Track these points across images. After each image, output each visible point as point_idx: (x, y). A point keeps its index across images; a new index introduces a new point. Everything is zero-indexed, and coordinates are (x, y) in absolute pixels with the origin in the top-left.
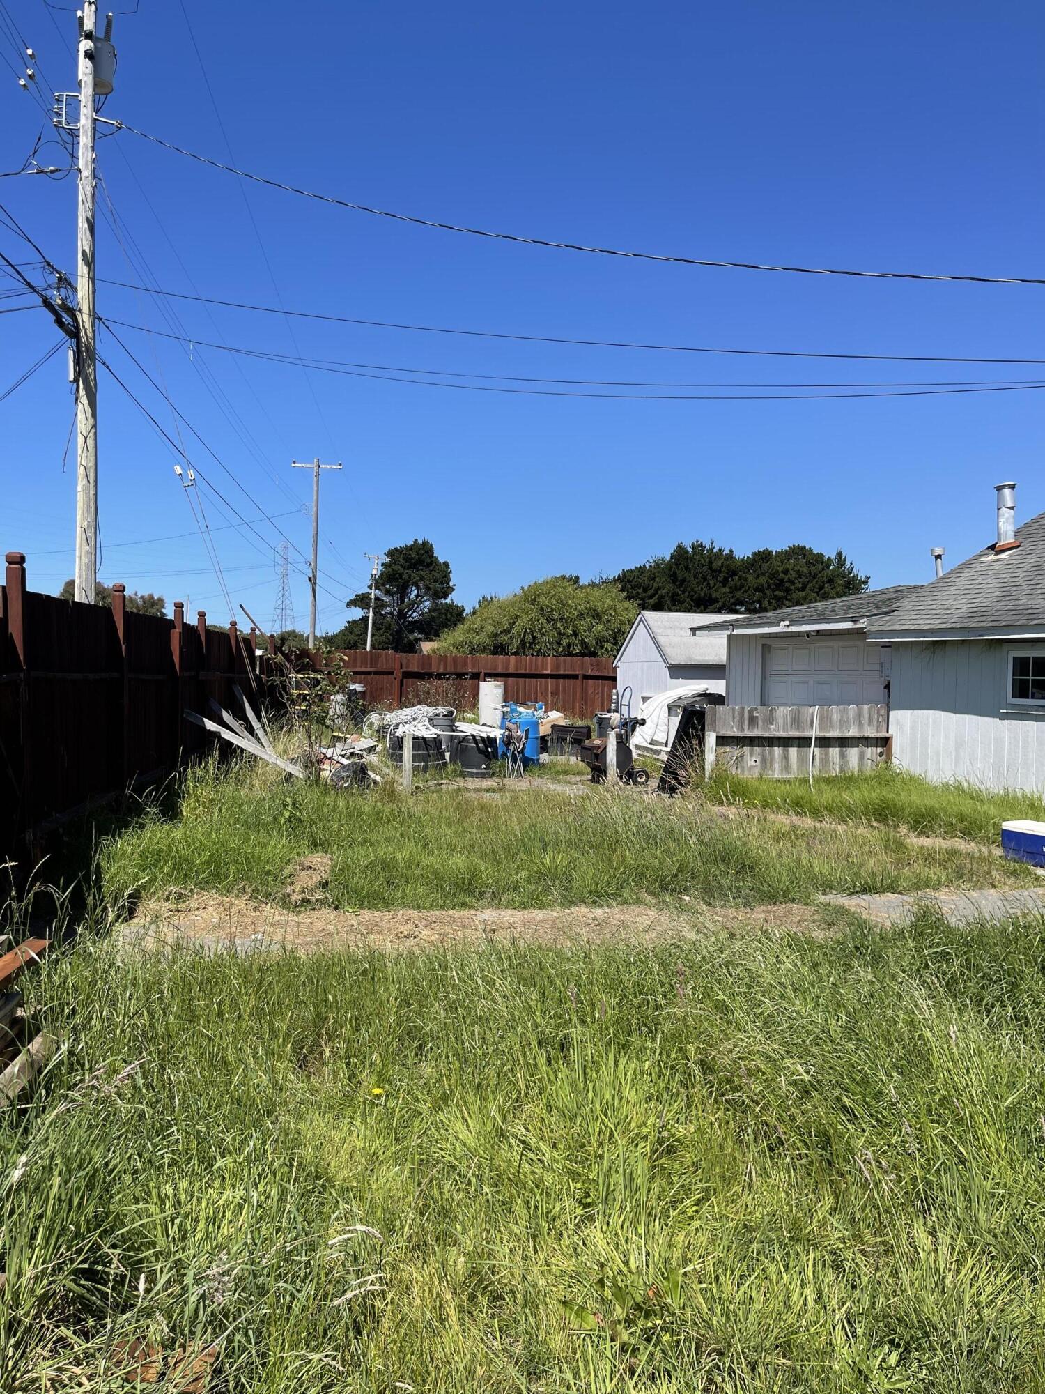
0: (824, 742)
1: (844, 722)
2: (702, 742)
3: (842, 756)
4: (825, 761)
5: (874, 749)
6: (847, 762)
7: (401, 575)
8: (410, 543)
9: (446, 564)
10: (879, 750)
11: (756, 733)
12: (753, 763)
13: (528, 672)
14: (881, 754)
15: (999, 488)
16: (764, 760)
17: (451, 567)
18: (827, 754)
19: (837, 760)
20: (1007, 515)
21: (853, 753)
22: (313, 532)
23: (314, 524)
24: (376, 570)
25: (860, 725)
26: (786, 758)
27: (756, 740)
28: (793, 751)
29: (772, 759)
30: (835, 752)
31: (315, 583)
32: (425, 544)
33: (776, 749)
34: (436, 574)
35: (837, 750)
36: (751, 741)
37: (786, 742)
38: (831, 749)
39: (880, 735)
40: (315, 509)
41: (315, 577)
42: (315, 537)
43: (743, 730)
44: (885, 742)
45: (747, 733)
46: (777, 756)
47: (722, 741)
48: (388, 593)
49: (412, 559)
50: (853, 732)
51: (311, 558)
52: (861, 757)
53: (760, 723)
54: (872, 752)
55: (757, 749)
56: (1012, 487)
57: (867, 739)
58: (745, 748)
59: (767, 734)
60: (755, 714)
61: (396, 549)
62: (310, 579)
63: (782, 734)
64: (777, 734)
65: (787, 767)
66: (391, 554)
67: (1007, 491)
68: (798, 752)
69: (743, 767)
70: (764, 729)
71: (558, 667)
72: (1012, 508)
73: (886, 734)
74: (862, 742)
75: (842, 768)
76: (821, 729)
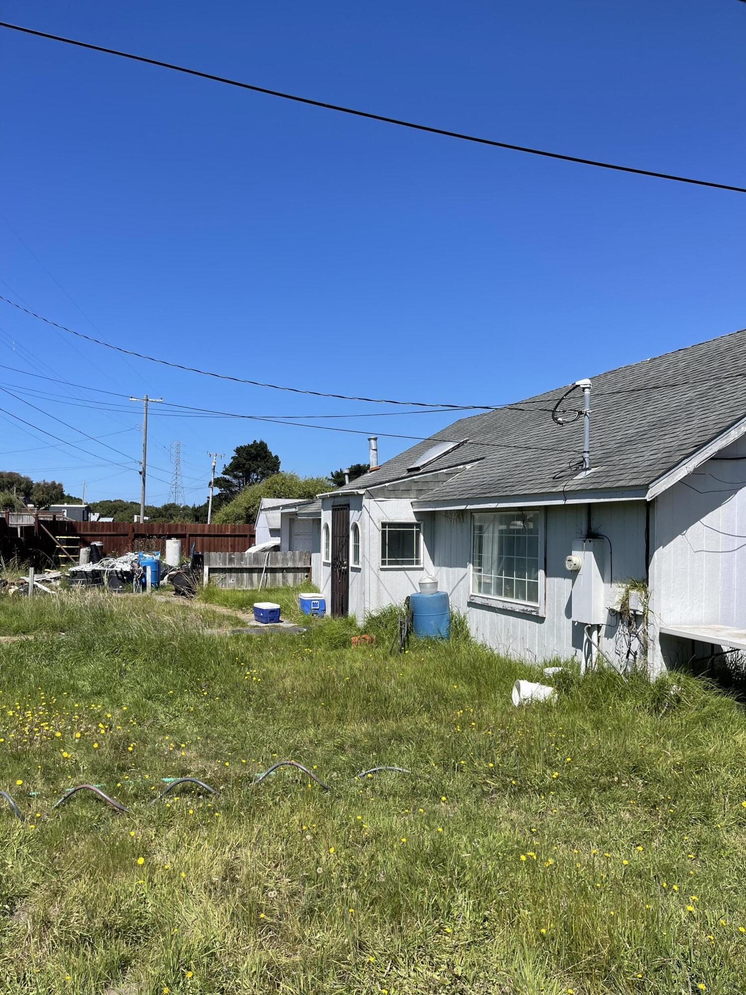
0: (273, 571)
1: (285, 560)
2: (203, 569)
3: (284, 577)
4: (274, 580)
5: (303, 574)
6: (287, 581)
7: (244, 465)
8: (251, 443)
9: (277, 457)
10: (306, 574)
11: (233, 566)
12: (231, 582)
13: (216, 533)
14: (307, 576)
15: (369, 439)
16: (238, 580)
17: (280, 459)
18: (275, 577)
19: (281, 580)
20: (372, 453)
21: (290, 576)
22: (143, 442)
23: (144, 437)
24: (228, 461)
25: (294, 561)
26: (251, 579)
27: (233, 570)
28: (255, 575)
29: (243, 580)
30: (279, 575)
31: (145, 475)
32: (262, 443)
33: (245, 574)
34: (268, 464)
35: (281, 574)
36: (230, 570)
37: (251, 571)
38: (277, 574)
39: (305, 566)
40: (144, 427)
41: (144, 471)
42: (145, 445)
43: (225, 565)
44: (308, 570)
45: (228, 566)
46: (245, 578)
47: (211, 570)
48: (235, 477)
49: (252, 454)
50: (290, 565)
51: (142, 460)
52: (295, 578)
53: (235, 561)
54: (301, 575)
55: (234, 574)
56: (375, 439)
57: (298, 568)
58: (227, 574)
59: (238, 567)
60: (233, 556)
61: (241, 447)
62: (140, 473)
63: (248, 566)
64: (244, 566)
65: (252, 584)
66: (238, 450)
67: (372, 441)
68: (258, 576)
69: (226, 584)
70: (237, 564)
71: (234, 530)
72: (376, 450)
73: (309, 566)
74: (295, 570)
75: (284, 584)
76: (271, 564)
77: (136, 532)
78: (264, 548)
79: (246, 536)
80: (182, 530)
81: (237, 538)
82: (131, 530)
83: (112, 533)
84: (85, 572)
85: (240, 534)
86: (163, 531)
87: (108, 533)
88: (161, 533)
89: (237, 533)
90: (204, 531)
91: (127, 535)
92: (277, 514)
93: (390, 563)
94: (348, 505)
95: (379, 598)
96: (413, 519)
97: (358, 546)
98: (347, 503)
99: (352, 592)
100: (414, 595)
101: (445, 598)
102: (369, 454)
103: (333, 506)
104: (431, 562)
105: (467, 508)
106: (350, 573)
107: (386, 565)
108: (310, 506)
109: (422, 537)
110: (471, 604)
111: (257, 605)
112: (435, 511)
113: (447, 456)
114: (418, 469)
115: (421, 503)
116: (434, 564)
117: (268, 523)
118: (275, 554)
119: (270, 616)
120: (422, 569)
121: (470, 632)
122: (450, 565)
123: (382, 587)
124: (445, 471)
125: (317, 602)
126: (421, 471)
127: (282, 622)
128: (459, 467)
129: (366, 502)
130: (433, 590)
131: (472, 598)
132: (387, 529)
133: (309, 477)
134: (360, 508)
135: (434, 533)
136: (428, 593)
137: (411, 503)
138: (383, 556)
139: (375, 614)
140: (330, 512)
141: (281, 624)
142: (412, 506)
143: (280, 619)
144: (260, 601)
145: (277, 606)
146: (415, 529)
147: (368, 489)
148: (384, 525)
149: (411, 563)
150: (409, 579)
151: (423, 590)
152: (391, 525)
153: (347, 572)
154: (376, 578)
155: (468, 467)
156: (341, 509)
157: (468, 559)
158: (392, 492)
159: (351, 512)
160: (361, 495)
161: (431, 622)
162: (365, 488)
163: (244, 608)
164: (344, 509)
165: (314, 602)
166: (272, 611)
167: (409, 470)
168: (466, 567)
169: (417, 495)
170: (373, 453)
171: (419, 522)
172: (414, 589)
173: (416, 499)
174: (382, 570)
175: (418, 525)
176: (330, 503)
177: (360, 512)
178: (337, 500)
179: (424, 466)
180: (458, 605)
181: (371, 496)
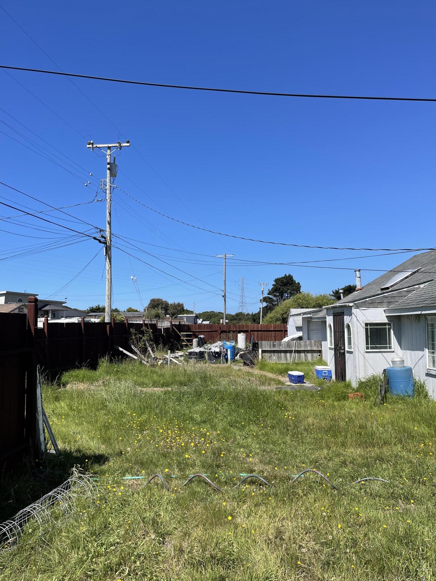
0: (299, 352)
1: (305, 345)
2: (258, 351)
3: (305, 356)
4: (299, 357)
5: (317, 354)
6: (307, 358)
7: (280, 289)
8: (283, 276)
9: (299, 283)
10: (319, 354)
11: (275, 349)
12: (275, 358)
13: (265, 330)
14: (319, 355)
16: (278, 357)
17: (301, 284)
21: (309, 355)
22: (224, 279)
23: (224, 277)
24: (271, 287)
25: (311, 346)
26: (286, 356)
27: (276, 352)
28: (288, 355)
29: (281, 357)
30: (303, 355)
31: (225, 298)
32: (290, 276)
33: (282, 354)
34: (294, 288)
36: (274, 352)
37: (286, 352)
38: (301, 354)
39: (318, 349)
40: (224, 271)
41: (225, 295)
42: (225, 281)
43: (271, 348)
44: (320, 351)
46: (283, 356)
47: (263, 352)
48: (275, 296)
49: (284, 282)
50: (309, 348)
51: (223, 289)
52: (312, 356)
53: (277, 346)
54: (315, 355)
55: (276, 354)
56: (359, 271)
57: (314, 351)
58: (272, 354)
59: (278, 349)
60: (275, 343)
61: (278, 279)
62: (223, 296)
63: (284, 349)
64: (282, 349)
65: (286, 359)
66: (276, 281)
67: (357, 272)
68: (290, 355)
69: (271, 359)
71: (275, 328)
72: (360, 277)
73: (320, 349)
74: (312, 351)
75: (306, 360)
76: (297, 348)
77: (221, 330)
78: (293, 338)
79: (282, 331)
80: (246, 328)
81: (277, 332)
82: (219, 329)
83: (209, 330)
84: (196, 352)
85: (279, 329)
86: (236, 329)
87: (207, 330)
88: (235, 330)
89: (277, 329)
90: (258, 328)
91: (217, 331)
92: (300, 318)
93: (372, 348)
94: (343, 313)
95: (365, 370)
96: (386, 321)
97: (351, 337)
98: (342, 311)
99: (348, 366)
100: (388, 369)
101: (410, 370)
102: (356, 280)
103: (333, 313)
104: (399, 347)
105: (422, 313)
106: (346, 354)
107: (369, 349)
108: (319, 313)
109: (392, 332)
110: (428, 375)
111: (290, 372)
112: (400, 315)
113: (407, 279)
114: (388, 288)
115: (390, 310)
116: (401, 348)
117: (295, 323)
118: (299, 342)
119: (298, 379)
120: (393, 352)
121: (429, 393)
122: (412, 349)
123: (367, 363)
124: (406, 289)
125: (326, 371)
126: (390, 289)
127: (305, 383)
128: (415, 287)
129: (354, 310)
130: (401, 365)
131: (429, 371)
132: (369, 327)
133: (318, 295)
134: (350, 314)
135: (400, 329)
136: (398, 367)
137: (384, 310)
138: (367, 343)
139: (363, 380)
140: (332, 317)
141: (304, 384)
142: (385, 312)
143: (304, 381)
144: (292, 370)
145: (301, 374)
146: (387, 327)
147: (355, 303)
148: (367, 324)
149: (386, 348)
150: (385, 358)
151: (395, 365)
152: (371, 324)
153: (344, 354)
154: (363, 357)
155: (422, 286)
156: (339, 315)
157: (425, 345)
158: (371, 304)
159: (345, 317)
160: (351, 306)
161: (401, 386)
162: (353, 302)
163: (282, 374)
164: (341, 315)
165: (325, 371)
166: (299, 377)
167: (382, 289)
168: (423, 350)
169: (388, 305)
170: (358, 279)
171: (390, 322)
172: (388, 364)
173: (387, 308)
174: (366, 352)
175: (389, 324)
176: (332, 312)
177: (351, 317)
178: (335, 309)
179: (392, 286)
180: (419, 375)
181: (357, 307)
